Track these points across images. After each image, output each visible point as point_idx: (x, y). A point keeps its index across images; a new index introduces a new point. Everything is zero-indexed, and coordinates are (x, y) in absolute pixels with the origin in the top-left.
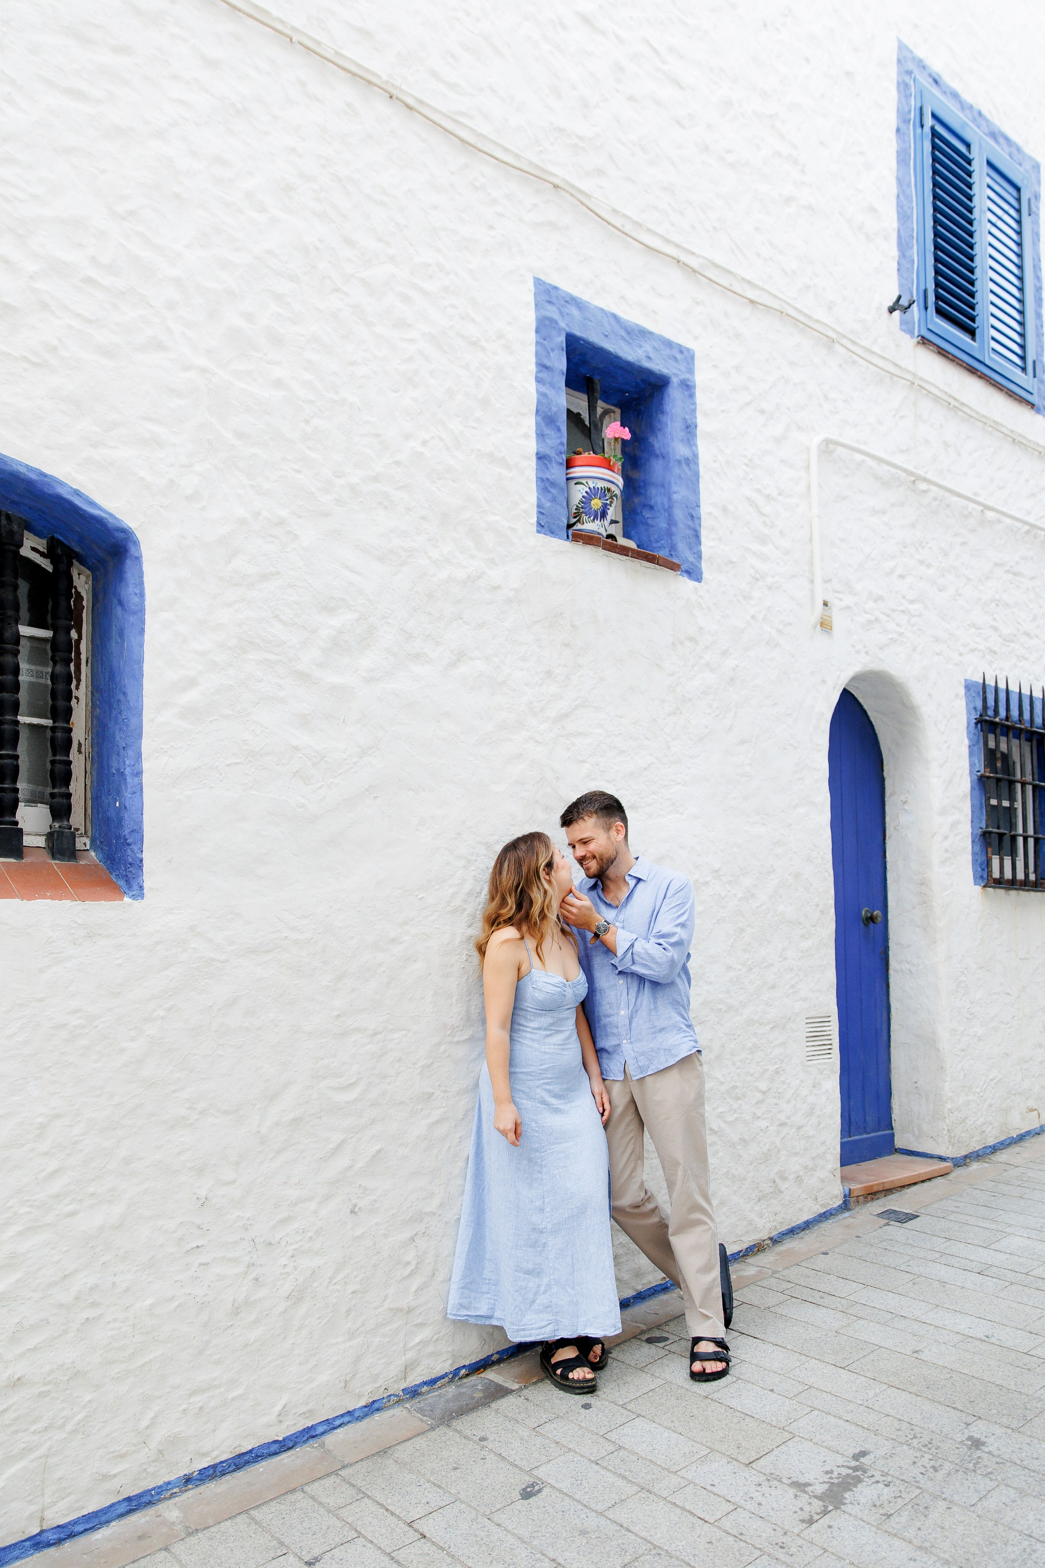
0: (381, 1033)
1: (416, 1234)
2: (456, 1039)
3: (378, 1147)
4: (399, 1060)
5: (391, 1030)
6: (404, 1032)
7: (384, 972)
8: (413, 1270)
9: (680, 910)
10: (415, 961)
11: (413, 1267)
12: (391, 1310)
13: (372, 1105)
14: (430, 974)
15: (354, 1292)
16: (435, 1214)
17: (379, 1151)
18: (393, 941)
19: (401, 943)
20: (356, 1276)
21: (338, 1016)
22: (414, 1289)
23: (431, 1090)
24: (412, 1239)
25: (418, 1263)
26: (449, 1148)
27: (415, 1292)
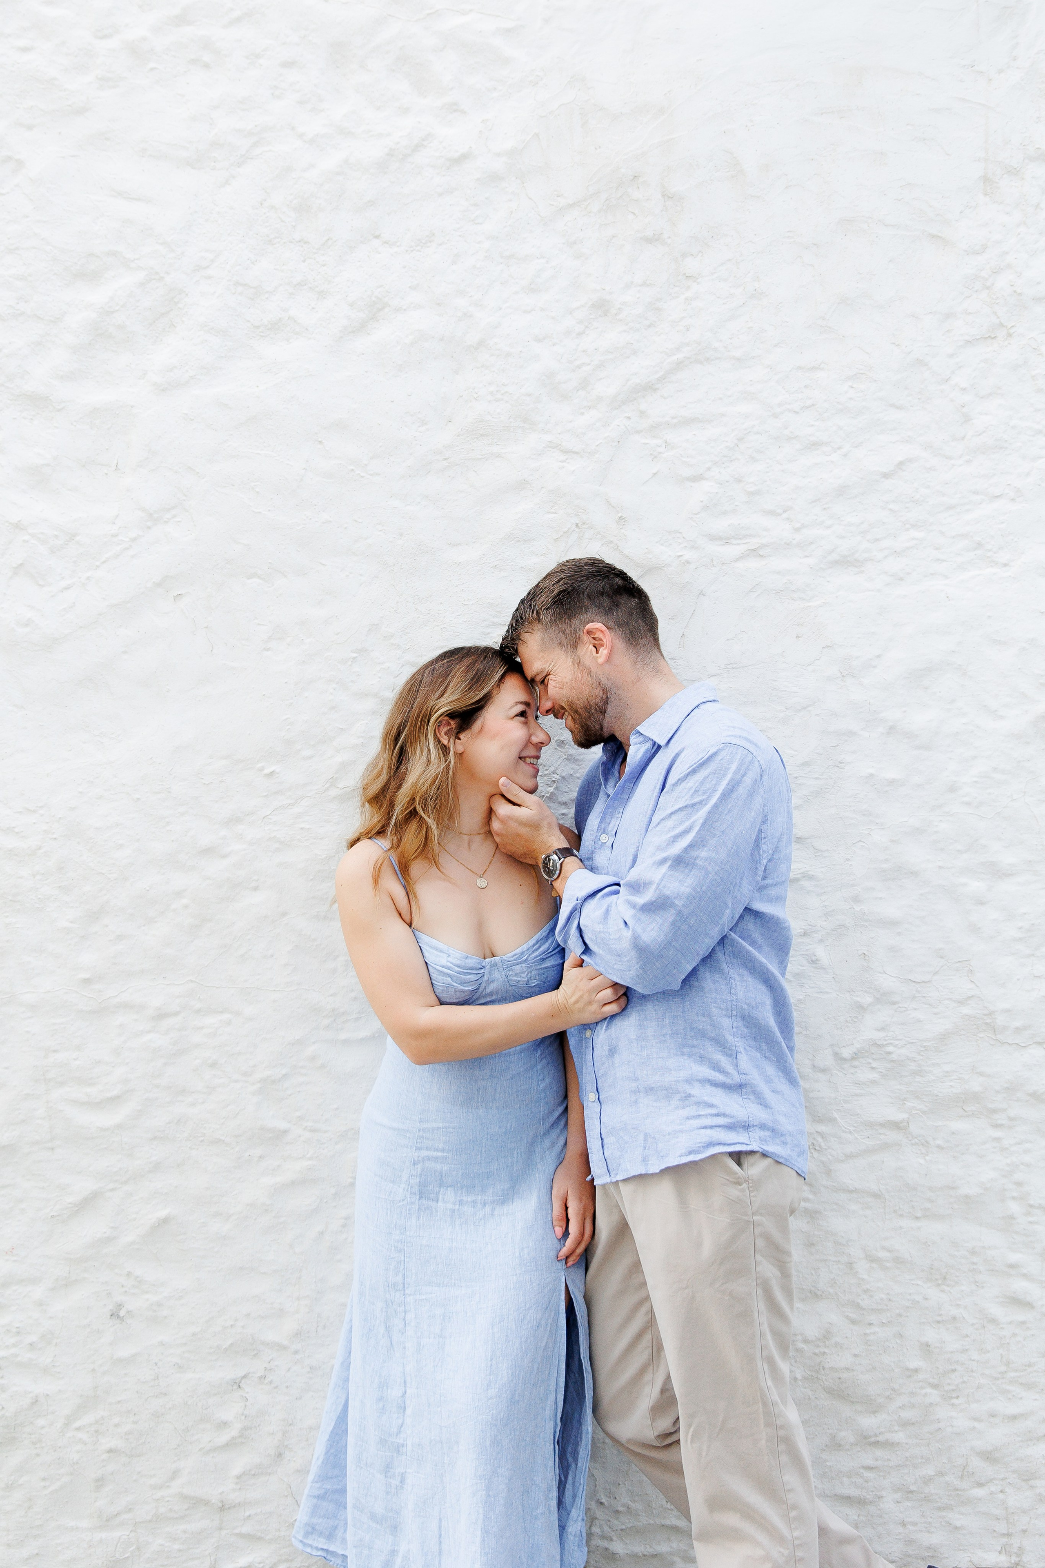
0: (176, 1014)
1: (244, 1377)
2: (343, 1036)
3: (163, 1213)
4: (213, 1065)
5: (199, 1011)
6: (226, 1016)
7: (186, 907)
8: (233, 1438)
9: (682, 822)
10: (256, 889)
11: (233, 1432)
12: (184, 1497)
13: (155, 1138)
14: (284, 914)
15: (110, 1451)
16: (284, 1348)
17: (165, 1221)
18: (208, 851)
19: (224, 856)
20: (116, 1425)
21: (87, 981)
22: (237, 1470)
23: (282, 1125)
24: (237, 1384)
25: (246, 1428)
26: (321, 1233)
27: (238, 1477)
